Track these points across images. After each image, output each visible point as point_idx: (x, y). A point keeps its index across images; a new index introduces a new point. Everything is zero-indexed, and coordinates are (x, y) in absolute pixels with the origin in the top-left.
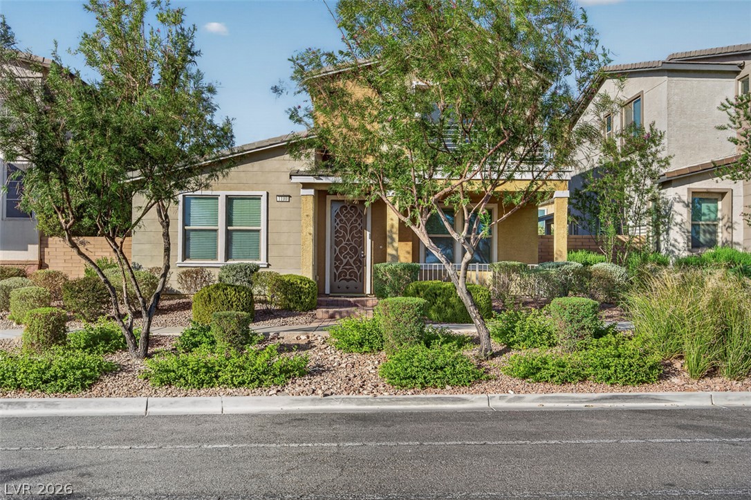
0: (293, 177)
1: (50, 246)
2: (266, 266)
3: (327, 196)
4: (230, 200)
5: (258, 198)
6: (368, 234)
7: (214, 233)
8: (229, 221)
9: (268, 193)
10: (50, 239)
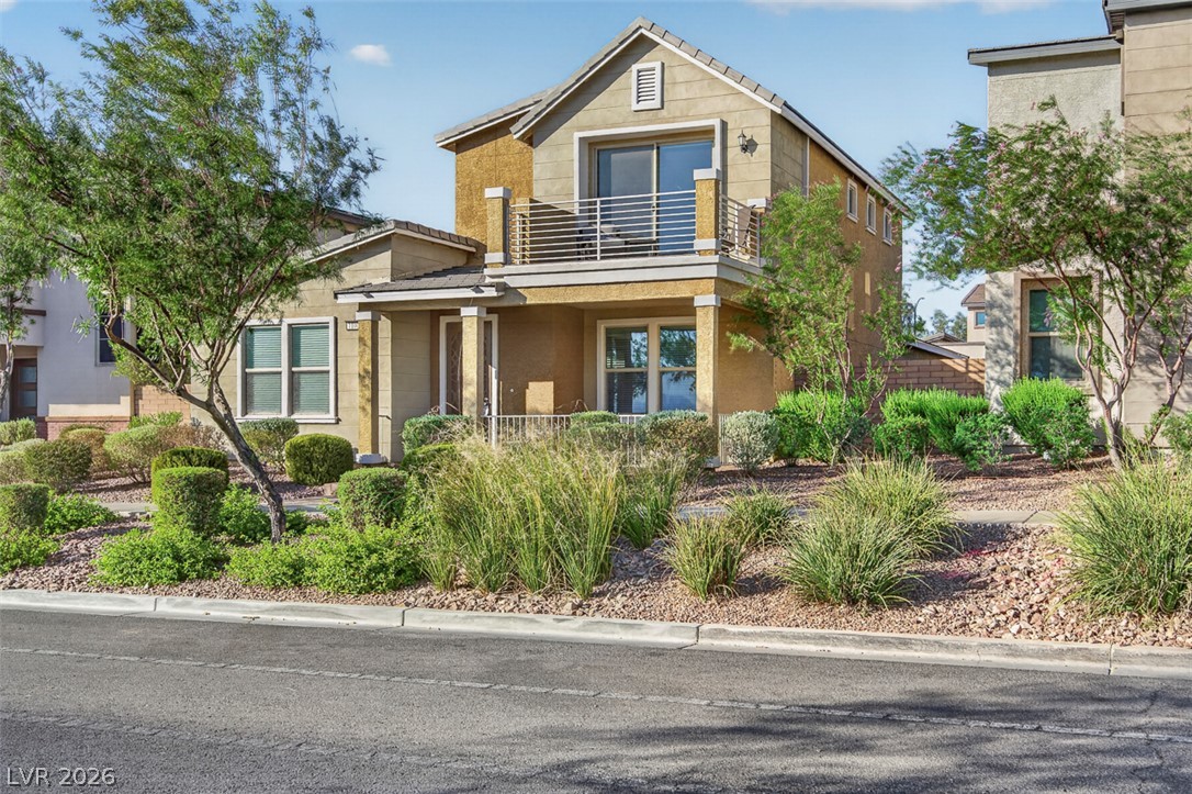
0: (339, 296)
1: (144, 397)
2: (333, 421)
3: (441, 318)
4: (294, 331)
5: (325, 326)
6: (494, 370)
7: (278, 376)
8: (294, 359)
9: (336, 319)
10: (144, 388)
